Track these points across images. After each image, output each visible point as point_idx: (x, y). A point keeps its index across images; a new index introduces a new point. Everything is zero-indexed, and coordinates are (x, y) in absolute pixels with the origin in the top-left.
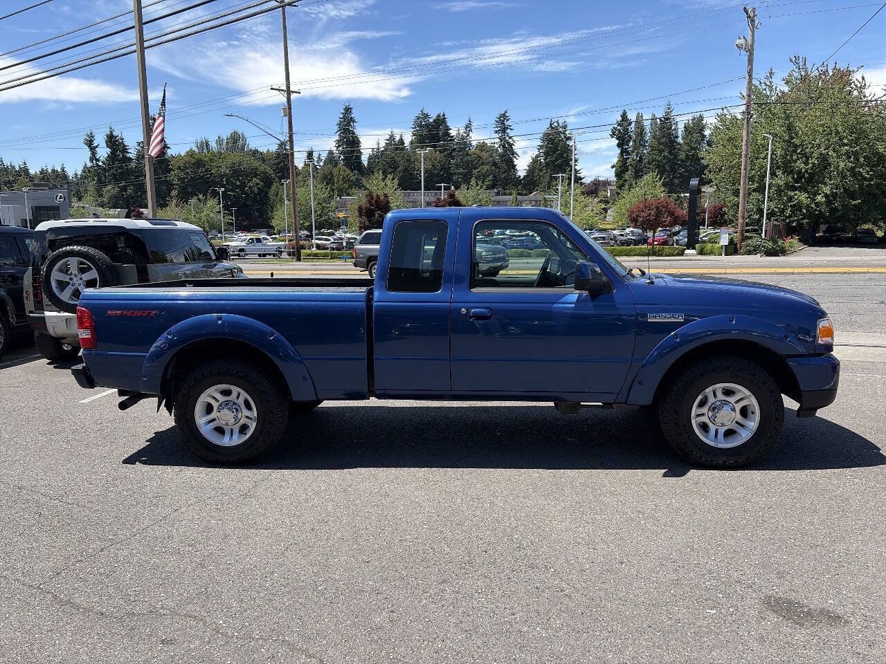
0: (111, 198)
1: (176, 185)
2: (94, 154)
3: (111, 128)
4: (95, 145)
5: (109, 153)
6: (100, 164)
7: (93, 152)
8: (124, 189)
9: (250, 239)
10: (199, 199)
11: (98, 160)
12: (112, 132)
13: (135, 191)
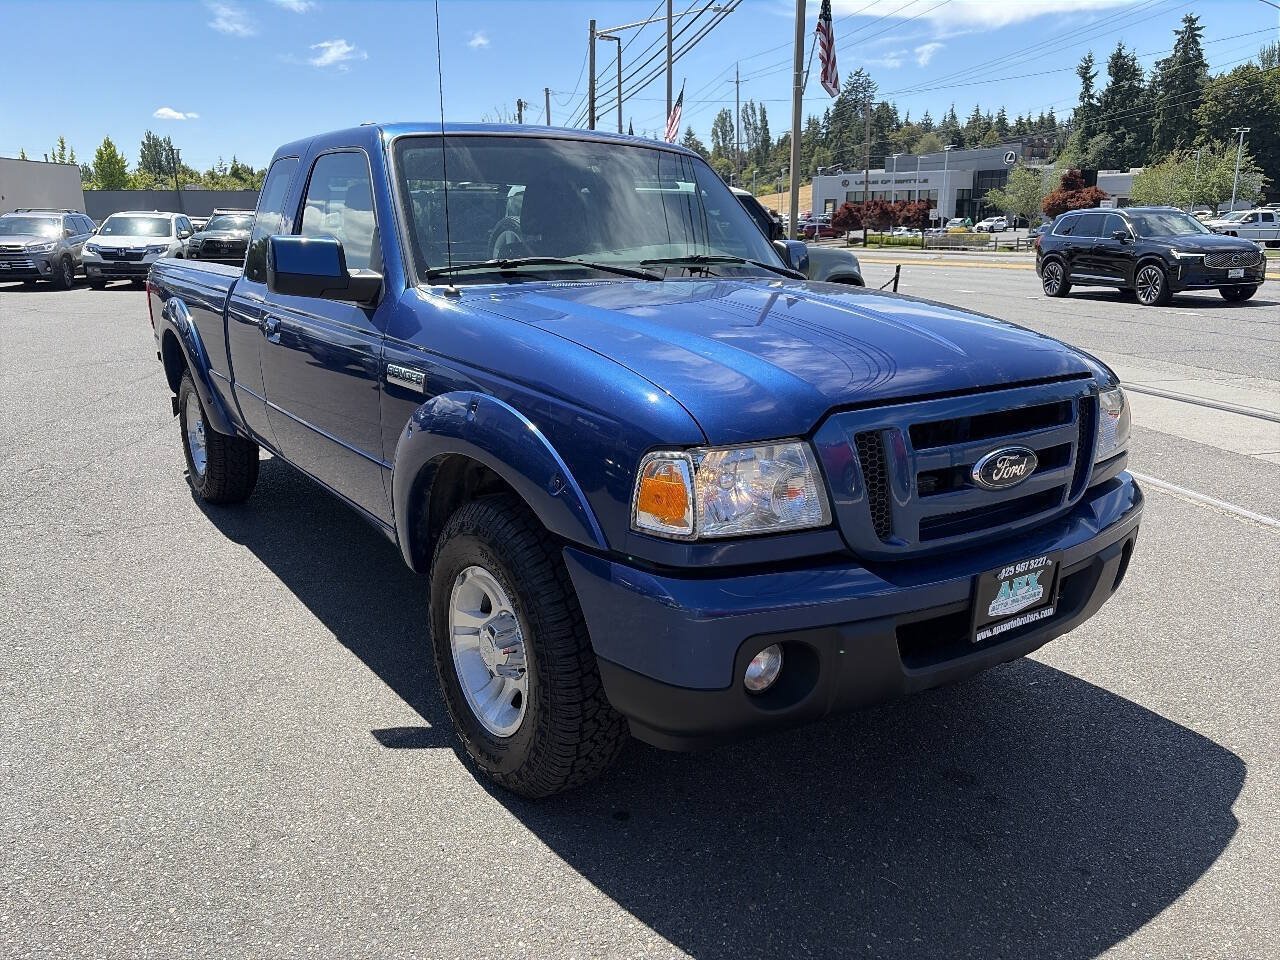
0: (1099, 153)
1: (1206, 126)
2: (1087, 88)
3: (1120, 45)
4: (1091, 74)
5: (1110, 84)
6: (1094, 102)
7: (1087, 85)
8: (1121, 139)
9: (1252, 215)
10: (1213, 150)
11: (1091, 97)
12: (1120, 50)
13: (1137, 141)
